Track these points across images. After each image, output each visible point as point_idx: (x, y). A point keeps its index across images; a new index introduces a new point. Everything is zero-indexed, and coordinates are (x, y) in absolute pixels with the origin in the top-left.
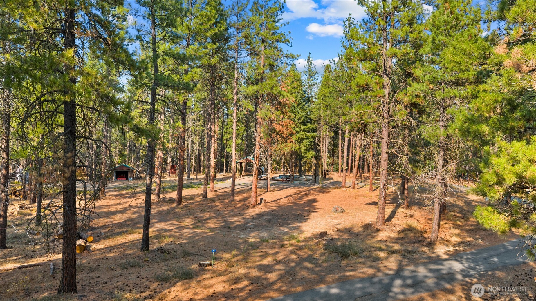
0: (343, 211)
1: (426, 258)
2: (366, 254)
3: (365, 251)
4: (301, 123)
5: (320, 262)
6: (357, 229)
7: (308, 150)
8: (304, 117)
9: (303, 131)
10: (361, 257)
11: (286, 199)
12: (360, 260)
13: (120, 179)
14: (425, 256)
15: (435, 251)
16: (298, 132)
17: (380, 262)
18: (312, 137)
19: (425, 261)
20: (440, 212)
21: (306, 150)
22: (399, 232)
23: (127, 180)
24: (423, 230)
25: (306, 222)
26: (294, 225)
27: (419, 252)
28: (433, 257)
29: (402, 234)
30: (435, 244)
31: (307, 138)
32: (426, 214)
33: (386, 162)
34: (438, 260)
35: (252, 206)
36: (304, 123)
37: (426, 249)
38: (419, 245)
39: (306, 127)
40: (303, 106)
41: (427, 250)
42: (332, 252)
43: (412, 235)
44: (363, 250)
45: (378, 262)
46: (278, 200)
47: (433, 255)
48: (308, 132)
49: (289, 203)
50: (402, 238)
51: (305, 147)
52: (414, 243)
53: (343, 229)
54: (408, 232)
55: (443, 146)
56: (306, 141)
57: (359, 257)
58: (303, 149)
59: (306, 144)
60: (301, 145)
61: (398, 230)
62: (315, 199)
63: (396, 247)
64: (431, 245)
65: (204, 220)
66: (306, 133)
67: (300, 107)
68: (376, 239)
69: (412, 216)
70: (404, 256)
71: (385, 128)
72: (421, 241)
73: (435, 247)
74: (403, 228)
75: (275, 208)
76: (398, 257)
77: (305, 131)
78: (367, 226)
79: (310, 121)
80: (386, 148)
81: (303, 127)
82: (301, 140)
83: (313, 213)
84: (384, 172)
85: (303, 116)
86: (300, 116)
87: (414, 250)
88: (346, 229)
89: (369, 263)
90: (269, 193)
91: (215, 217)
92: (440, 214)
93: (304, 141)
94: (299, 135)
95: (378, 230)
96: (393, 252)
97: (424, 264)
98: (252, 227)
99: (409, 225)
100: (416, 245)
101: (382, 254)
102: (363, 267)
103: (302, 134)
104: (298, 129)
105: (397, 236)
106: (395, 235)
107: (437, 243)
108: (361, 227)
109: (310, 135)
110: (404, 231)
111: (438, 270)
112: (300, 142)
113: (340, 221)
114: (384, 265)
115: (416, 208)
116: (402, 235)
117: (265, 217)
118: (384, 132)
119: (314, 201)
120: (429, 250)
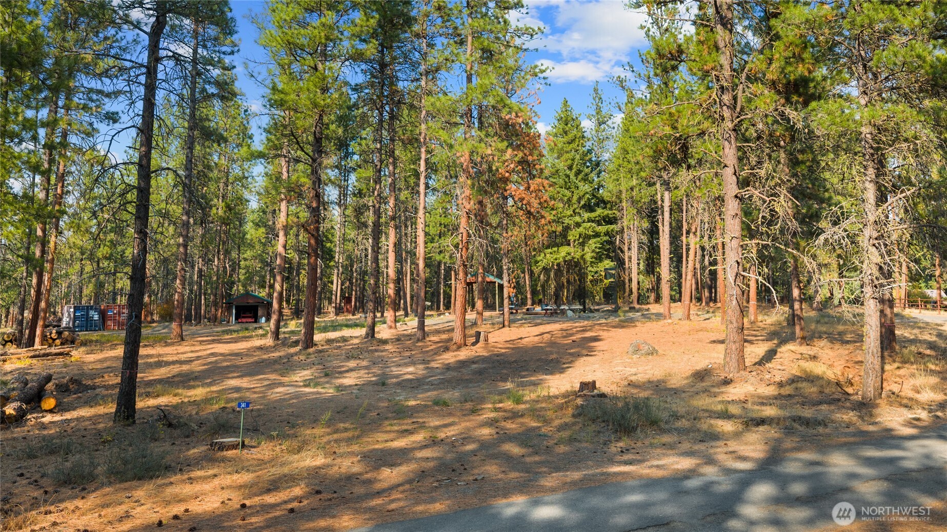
0: (653, 352)
1: (854, 435)
2: (683, 423)
3: (683, 417)
4: (584, 207)
5: (551, 442)
6: (676, 382)
7: (599, 258)
8: (588, 196)
9: (588, 222)
10: (668, 431)
11: (537, 338)
12: (666, 439)
13: (244, 320)
14: (851, 429)
15: (878, 420)
16: (578, 225)
17: (721, 443)
18: (607, 234)
19: (852, 439)
20: (882, 348)
21: (596, 258)
22: (781, 385)
23: (256, 322)
24: (841, 379)
25: (561, 373)
26: (533, 378)
27: (833, 421)
28: (872, 432)
29: (788, 387)
30: (876, 406)
31: (597, 235)
32: (847, 352)
33: (737, 220)
34: (887, 438)
35: (455, 347)
36: (589, 208)
37: (849, 416)
38: (833, 407)
39: (593, 215)
40: (586, 175)
41: (855, 419)
42: (594, 421)
43: (814, 389)
44: (676, 417)
45: (713, 444)
46: (521, 338)
47: (871, 428)
48: (599, 224)
49: (541, 343)
50: (789, 395)
51: (593, 251)
52: (820, 403)
53: (644, 383)
54: (804, 384)
55: (872, 155)
56: (594, 240)
57: (663, 431)
58: (588, 257)
59: (594, 246)
60: (586, 248)
61: (778, 379)
62: (599, 336)
63: (770, 411)
64: (865, 407)
65: (341, 373)
66: (593, 225)
67: (580, 177)
68: (720, 398)
69: (814, 358)
70: (789, 431)
71: (730, 142)
72: (839, 400)
73: (876, 411)
74: (790, 377)
75: (503, 351)
76: (773, 433)
77: (593, 221)
78: (701, 375)
79: (602, 202)
80: (734, 186)
81: (586, 215)
82: (584, 240)
83: (585, 358)
84: (735, 243)
85: (587, 193)
86: (582, 194)
87: (820, 418)
88: (649, 382)
89: (686, 446)
90: (507, 329)
91: (366, 368)
92: (882, 352)
93: (592, 241)
94: (581, 229)
95: (727, 382)
96: (761, 422)
97: (848, 447)
98: (436, 382)
99: (805, 371)
100: (824, 407)
101: (727, 427)
102: (668, 455)
103: (588, 228)
104: (577, 219)
105: (776, 393)
106: (771, 391)
107: (882, 402)
108: (687, 378)
109: (602, 229)
110: (793, 380)
111: (892, 461)
112: (583, 244)
113: (641, 369)
114: (731, 449)
115: (823, 343)
116: (787, 390)
117: (474, 366)
118: (727, 150)
119: (596, 339)
120: (861, 418)
